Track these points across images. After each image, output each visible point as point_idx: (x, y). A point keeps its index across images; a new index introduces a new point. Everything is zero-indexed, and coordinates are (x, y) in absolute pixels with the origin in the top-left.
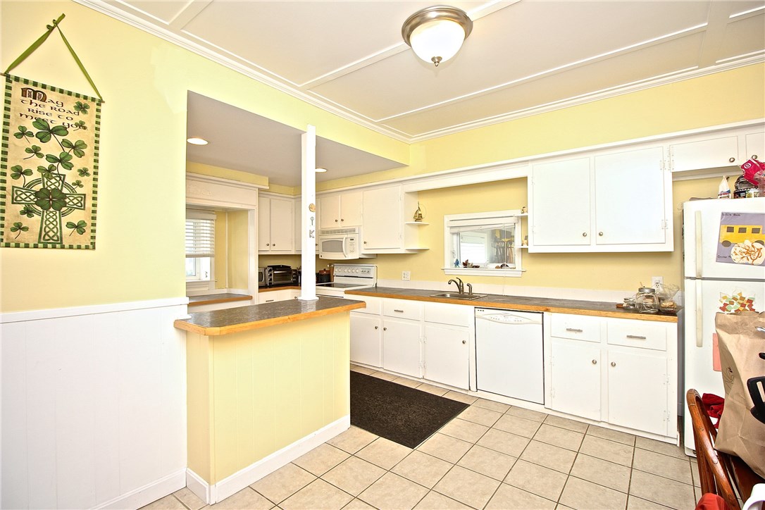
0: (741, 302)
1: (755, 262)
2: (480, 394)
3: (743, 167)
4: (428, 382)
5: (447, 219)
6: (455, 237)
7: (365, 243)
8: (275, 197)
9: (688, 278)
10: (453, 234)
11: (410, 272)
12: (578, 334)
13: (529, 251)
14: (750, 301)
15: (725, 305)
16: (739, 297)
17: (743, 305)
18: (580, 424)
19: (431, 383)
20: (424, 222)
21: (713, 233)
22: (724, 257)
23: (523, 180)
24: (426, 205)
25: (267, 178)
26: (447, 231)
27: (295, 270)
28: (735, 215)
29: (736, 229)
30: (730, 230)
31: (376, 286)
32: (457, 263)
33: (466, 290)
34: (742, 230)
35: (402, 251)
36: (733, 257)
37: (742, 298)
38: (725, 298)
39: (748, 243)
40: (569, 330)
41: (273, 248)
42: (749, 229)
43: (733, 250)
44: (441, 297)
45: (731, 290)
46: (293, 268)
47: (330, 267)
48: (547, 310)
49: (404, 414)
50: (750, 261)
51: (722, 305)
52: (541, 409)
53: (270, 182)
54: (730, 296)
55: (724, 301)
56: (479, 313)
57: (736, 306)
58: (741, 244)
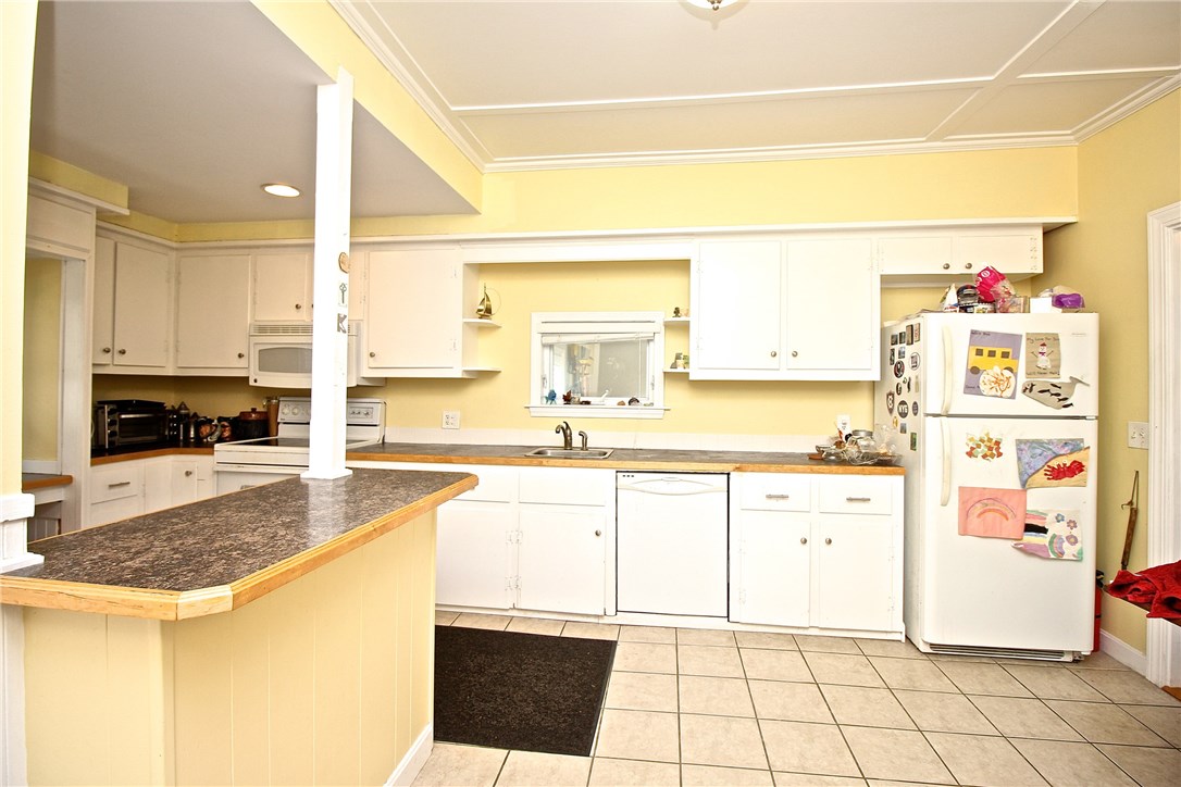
0: (989, 444)
1: (1004, 394)
2: (622, 619)
3: (979, 275)
4: (521, 614)
5: (537, 318)
6: (547, 351)
7: (372, 355)
8: (129, 240)
9: (927, 415)
10: (544, 346)
11: (459, 413)
12: (781, 501)
13: (691, 378)
14: (998, 443)
15: (972, 448)
16: (986, 439)
17: (990, 449)
18: (782, 637)
19: (529, 615)
20: (494, 320)
21: (962, 356)
22: (972, 388)
23: (683, 266)
24: (501, 290)
25: (125, 189)
26: (537, 341)
27: (174, 411)
28: (984, 333)
29: (986, 353)
30: (979, 352)
31: (383, 442)
32: (552, 397)
33: (577, 441)
34: (992, 354)
35: (458, 374)
36: (982, 387)
37: (990, 440)
38: (972, 439)
39: (997, 370)
40: (769, 497)
41: (119, 359)
42: (999, 352)
43: (982, 378)
44: (539, 455)
45: (978, 429)
46: (168, 406)
47: (268, 407)
48: (738, 469)
49: (521, 688)
50: (999, 394)
51: (969, 450)
52: (723, 624)
53: (134, 201)
54: (977, 438)
55: (971, 444)
56: (623, 480)
57: (983, 449)
58: (989, 371)
